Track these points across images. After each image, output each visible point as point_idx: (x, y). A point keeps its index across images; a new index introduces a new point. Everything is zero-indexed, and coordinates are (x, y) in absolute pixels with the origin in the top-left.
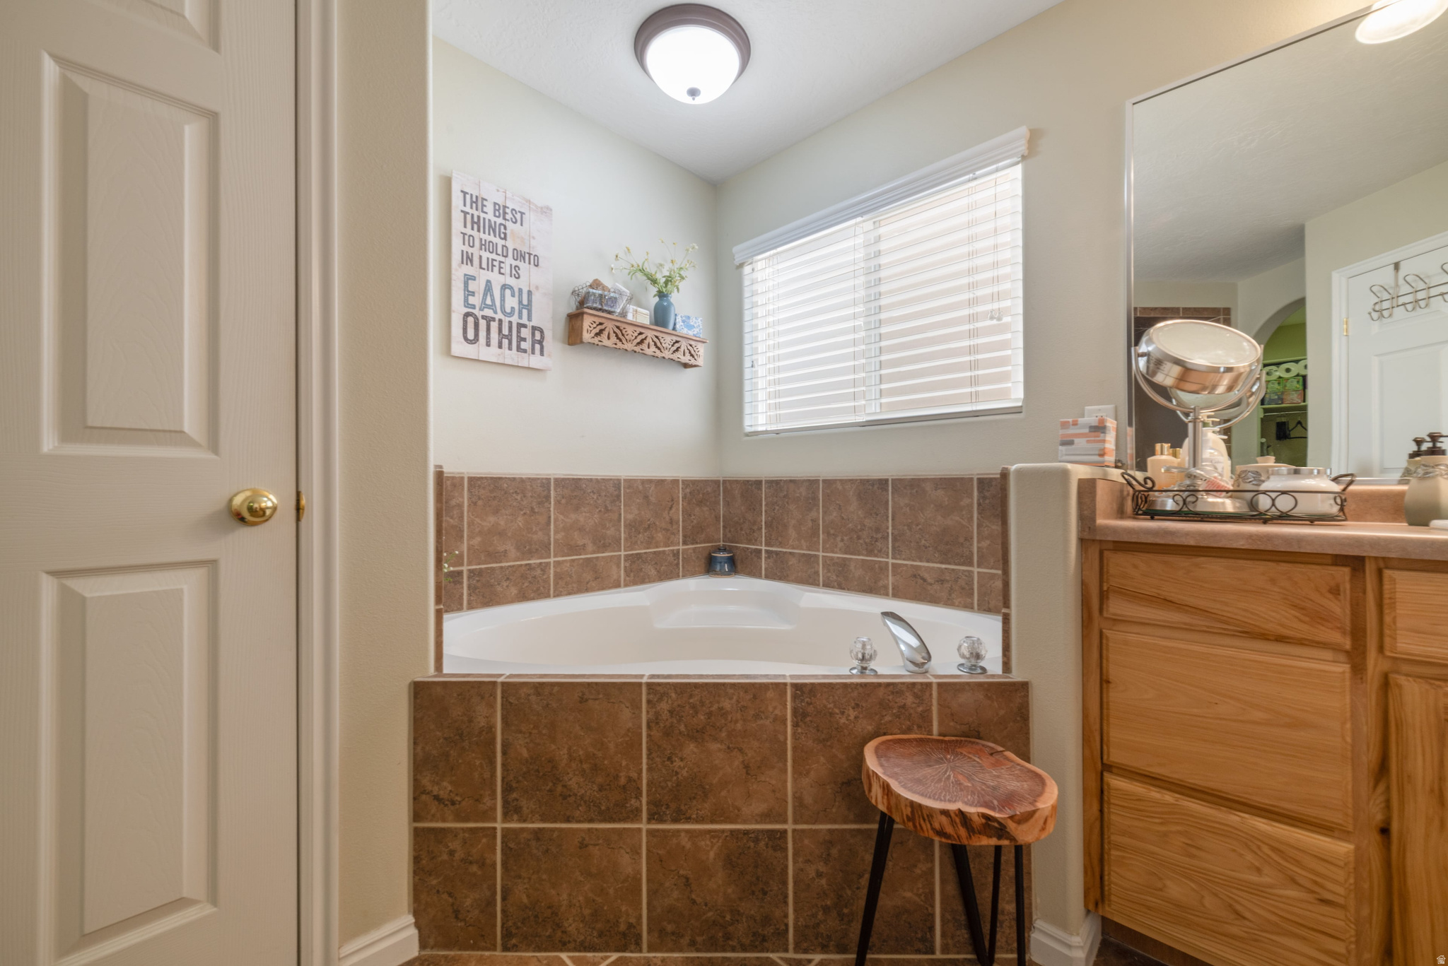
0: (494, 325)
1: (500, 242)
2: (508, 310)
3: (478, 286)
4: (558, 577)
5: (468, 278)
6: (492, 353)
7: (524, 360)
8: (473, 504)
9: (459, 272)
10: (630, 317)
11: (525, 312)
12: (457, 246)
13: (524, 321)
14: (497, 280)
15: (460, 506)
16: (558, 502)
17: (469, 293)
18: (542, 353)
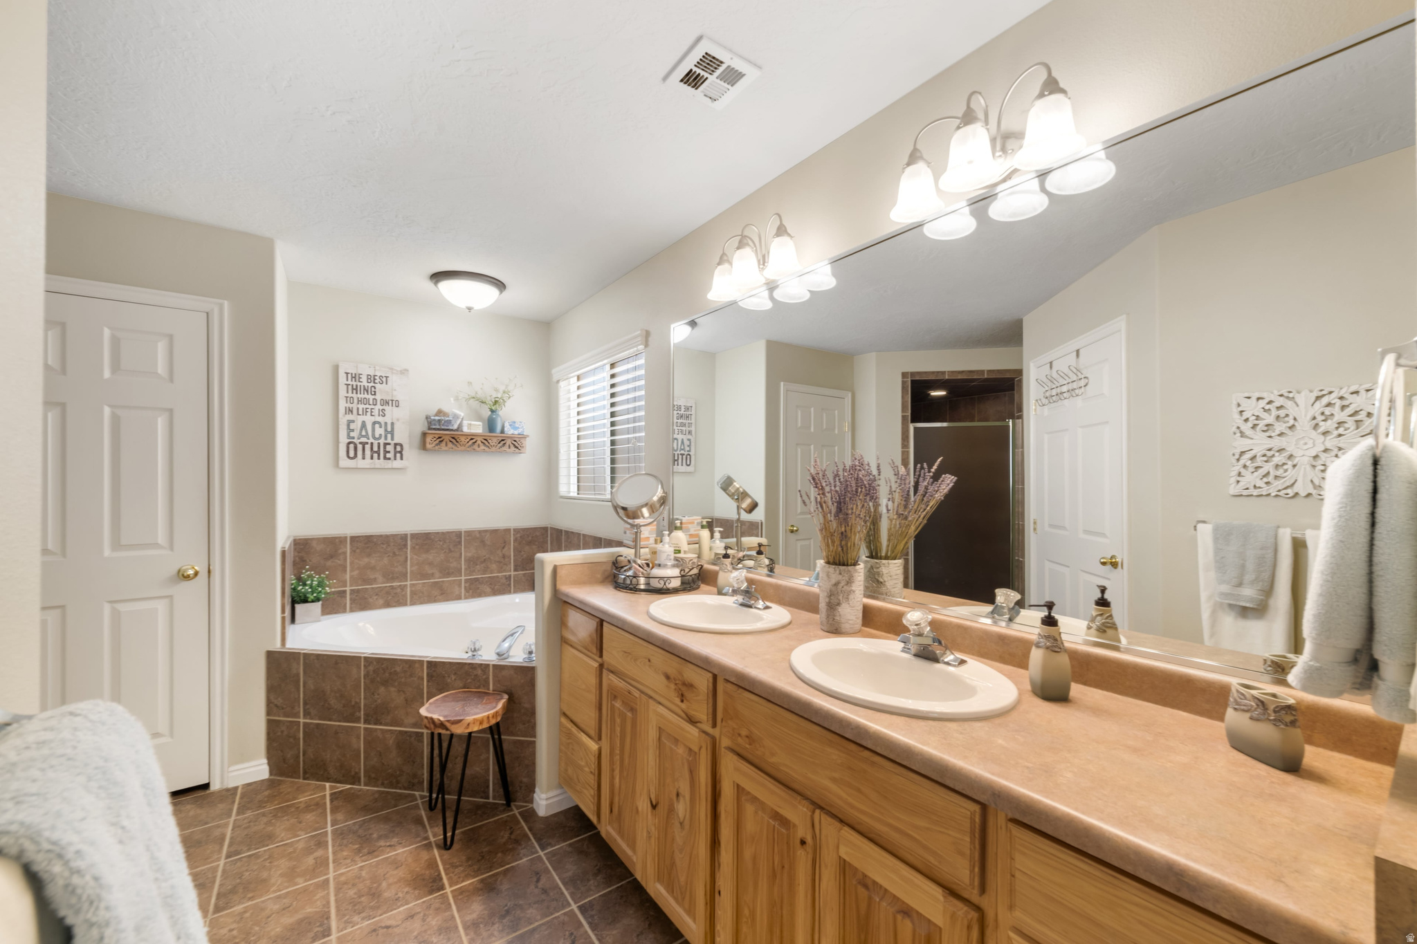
0: (368, 447)
1: (371, 397)
2: (377, 436)
3: (356, 426)
4: (413, 593)
5: (350, 422)
6: (367, 463)
7: (389, 464)
8: (353, 552)
9: (343, 420)
10: (465, 430)
11: (389, 436)
12: (343, 405)
13: (389, 441)
14: (369, 420)
15: (345, 553)
16: (413, 548)
17: (350, 430)
18: (402, 459)
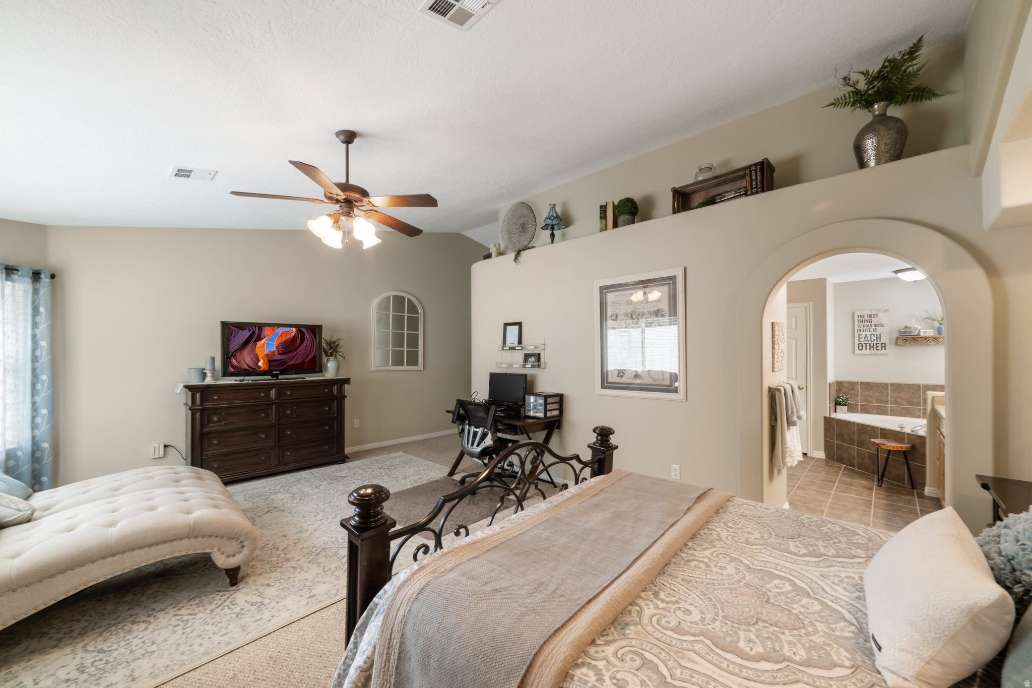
0: (868, 345)
1: (869, 324)
2: (872, 340)
3: (863, 337)
4: (891, 411)
5: (859, 335)
6: (868, 351)
7: (879, 352)
8: (861, 389)
9: (857, 334)
10: (922, 334)
11: (879, 340)
12: (856, 328)
13: (878, 342)
14: (868, 333)
15: (858, 389)
16: (891, 390)
17: (859, 338)
18: (885, 349)
